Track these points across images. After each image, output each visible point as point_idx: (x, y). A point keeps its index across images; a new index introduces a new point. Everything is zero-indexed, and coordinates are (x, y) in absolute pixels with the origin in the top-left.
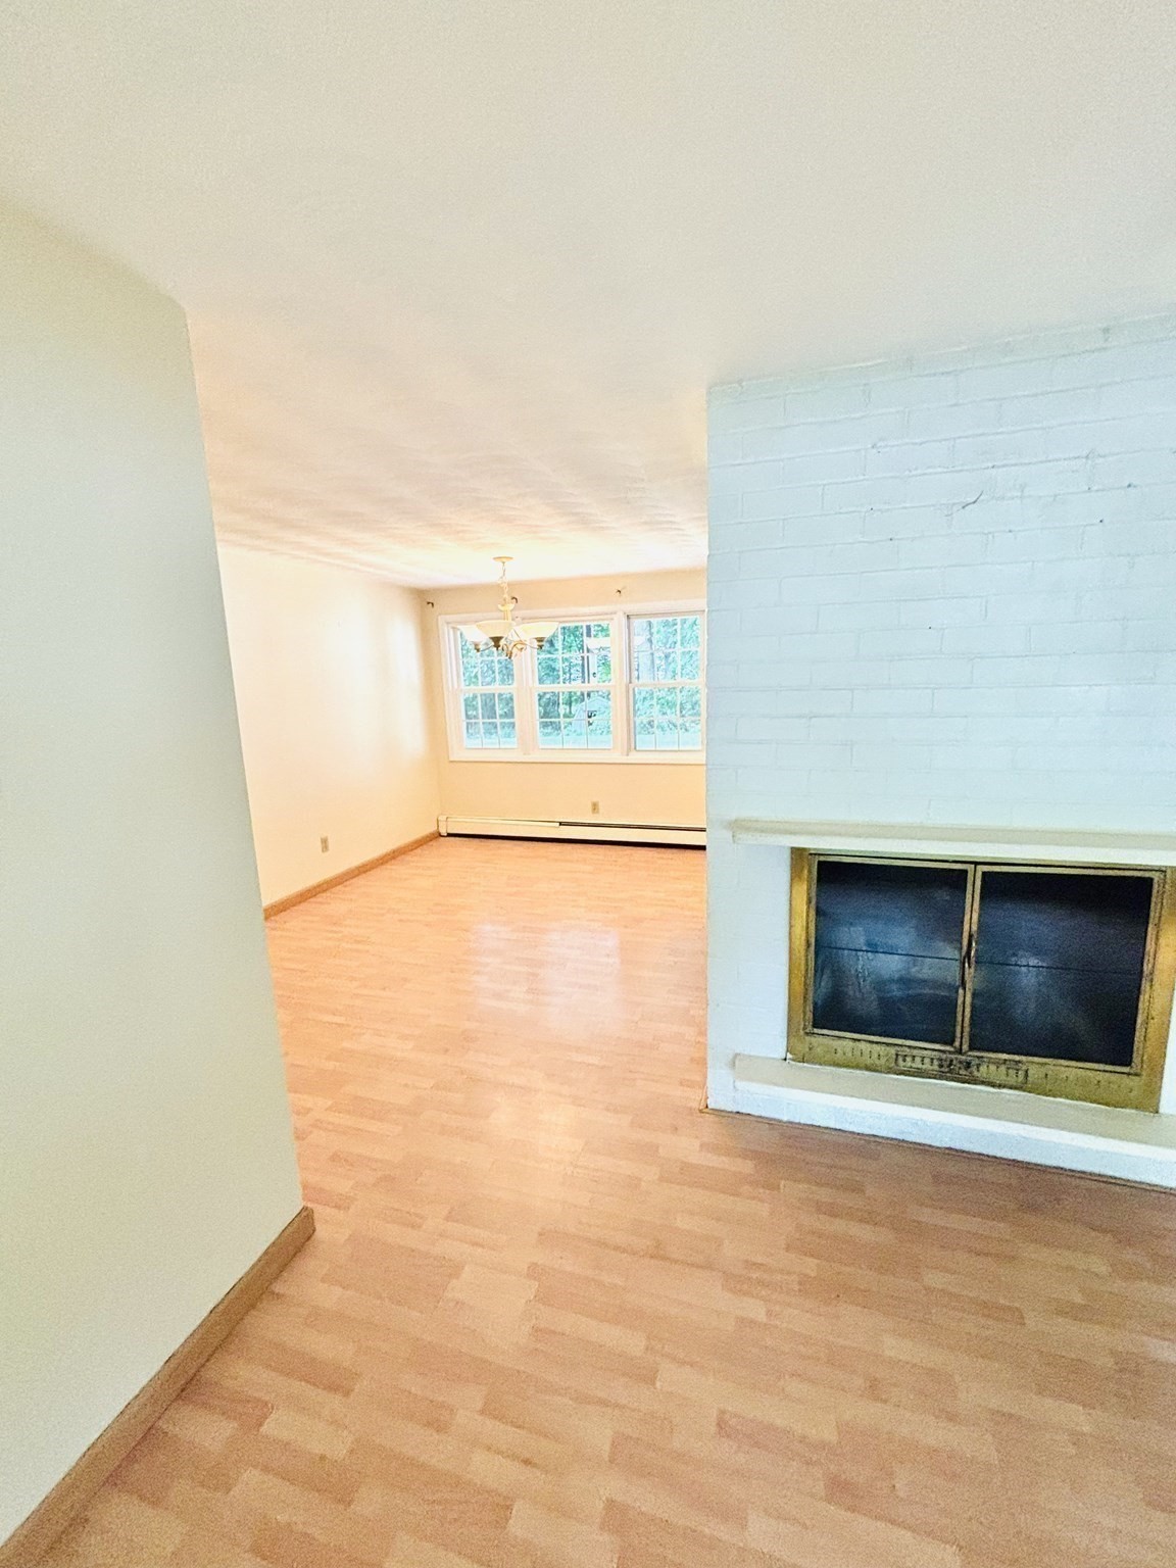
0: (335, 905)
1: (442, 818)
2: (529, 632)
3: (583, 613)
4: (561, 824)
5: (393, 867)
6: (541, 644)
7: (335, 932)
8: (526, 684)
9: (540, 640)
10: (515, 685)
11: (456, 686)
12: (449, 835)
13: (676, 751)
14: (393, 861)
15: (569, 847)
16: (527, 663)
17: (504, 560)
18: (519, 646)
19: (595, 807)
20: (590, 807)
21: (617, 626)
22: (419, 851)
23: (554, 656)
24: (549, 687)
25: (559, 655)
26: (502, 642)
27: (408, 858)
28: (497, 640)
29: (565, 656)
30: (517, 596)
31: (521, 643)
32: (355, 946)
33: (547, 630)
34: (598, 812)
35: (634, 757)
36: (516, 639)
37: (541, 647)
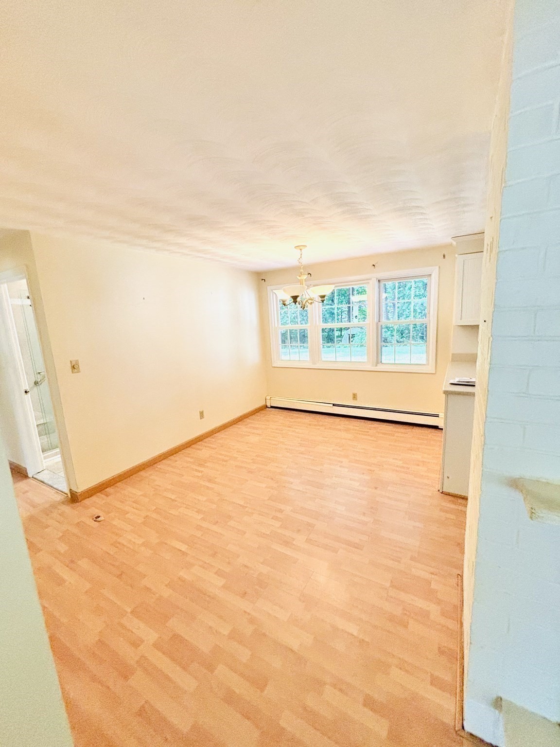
0: (203, 452)
1: (268, 398)
2: (315, 293)
3: (350, 280)
4: (334, 405)
5: (239, 426)
6: (323, 299)
7: (199, 471)
8: (315, 324)
9: (323, 297)
10: (309, 325)
11: (276, 325)
12: (272, 407)
13: (408, 364)
14: (240, 423)
15: (338, 419)
16: (316, 310)
17: (301, 247)
18: (310, 301)
19: (355, 397)
20: (352, 396)
21: (371, 288)
22: (254, 417)
23: (333, 307)
24: (329, 325)
25: (335, 306)
26: (298, 299)
27: (248, 420)
28: (295, 298)
29: (339, 307)
30: (311, 272)
31: (311, 299)
32: (208, 484)
33: (327, 290)
34: (356, 400)
35: (380, 368)
36: (308, 297)
37: (323, 301)
